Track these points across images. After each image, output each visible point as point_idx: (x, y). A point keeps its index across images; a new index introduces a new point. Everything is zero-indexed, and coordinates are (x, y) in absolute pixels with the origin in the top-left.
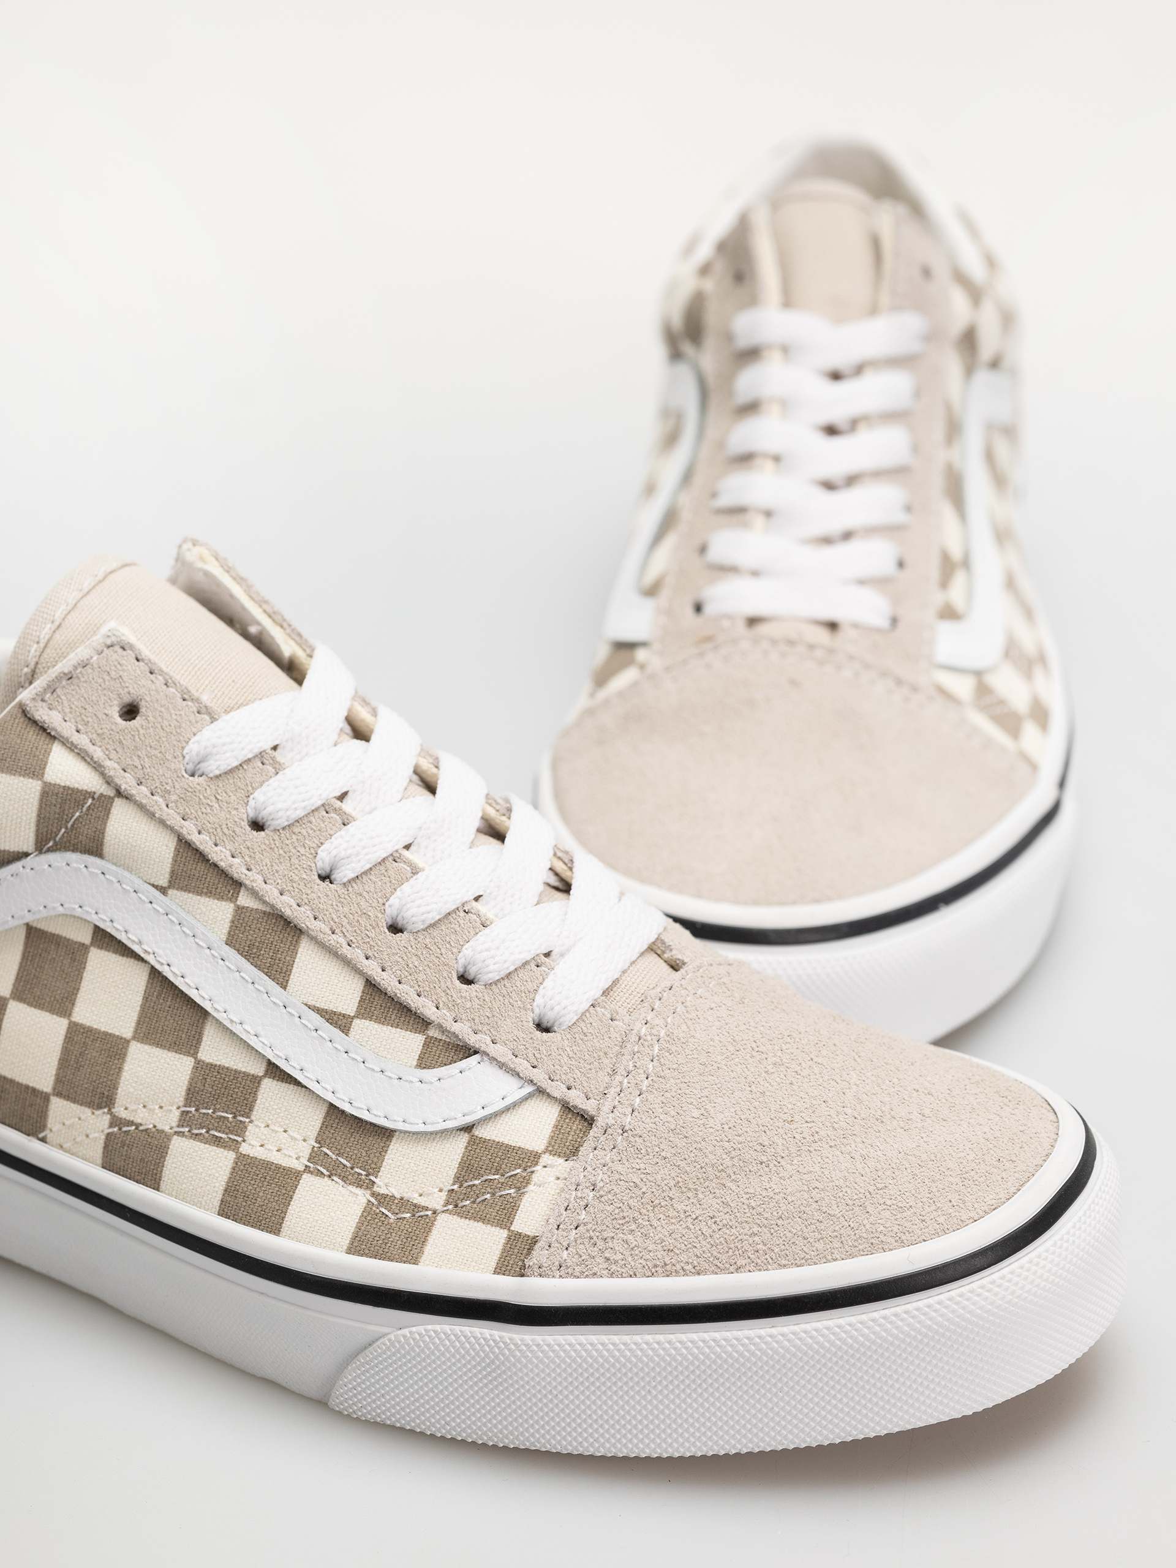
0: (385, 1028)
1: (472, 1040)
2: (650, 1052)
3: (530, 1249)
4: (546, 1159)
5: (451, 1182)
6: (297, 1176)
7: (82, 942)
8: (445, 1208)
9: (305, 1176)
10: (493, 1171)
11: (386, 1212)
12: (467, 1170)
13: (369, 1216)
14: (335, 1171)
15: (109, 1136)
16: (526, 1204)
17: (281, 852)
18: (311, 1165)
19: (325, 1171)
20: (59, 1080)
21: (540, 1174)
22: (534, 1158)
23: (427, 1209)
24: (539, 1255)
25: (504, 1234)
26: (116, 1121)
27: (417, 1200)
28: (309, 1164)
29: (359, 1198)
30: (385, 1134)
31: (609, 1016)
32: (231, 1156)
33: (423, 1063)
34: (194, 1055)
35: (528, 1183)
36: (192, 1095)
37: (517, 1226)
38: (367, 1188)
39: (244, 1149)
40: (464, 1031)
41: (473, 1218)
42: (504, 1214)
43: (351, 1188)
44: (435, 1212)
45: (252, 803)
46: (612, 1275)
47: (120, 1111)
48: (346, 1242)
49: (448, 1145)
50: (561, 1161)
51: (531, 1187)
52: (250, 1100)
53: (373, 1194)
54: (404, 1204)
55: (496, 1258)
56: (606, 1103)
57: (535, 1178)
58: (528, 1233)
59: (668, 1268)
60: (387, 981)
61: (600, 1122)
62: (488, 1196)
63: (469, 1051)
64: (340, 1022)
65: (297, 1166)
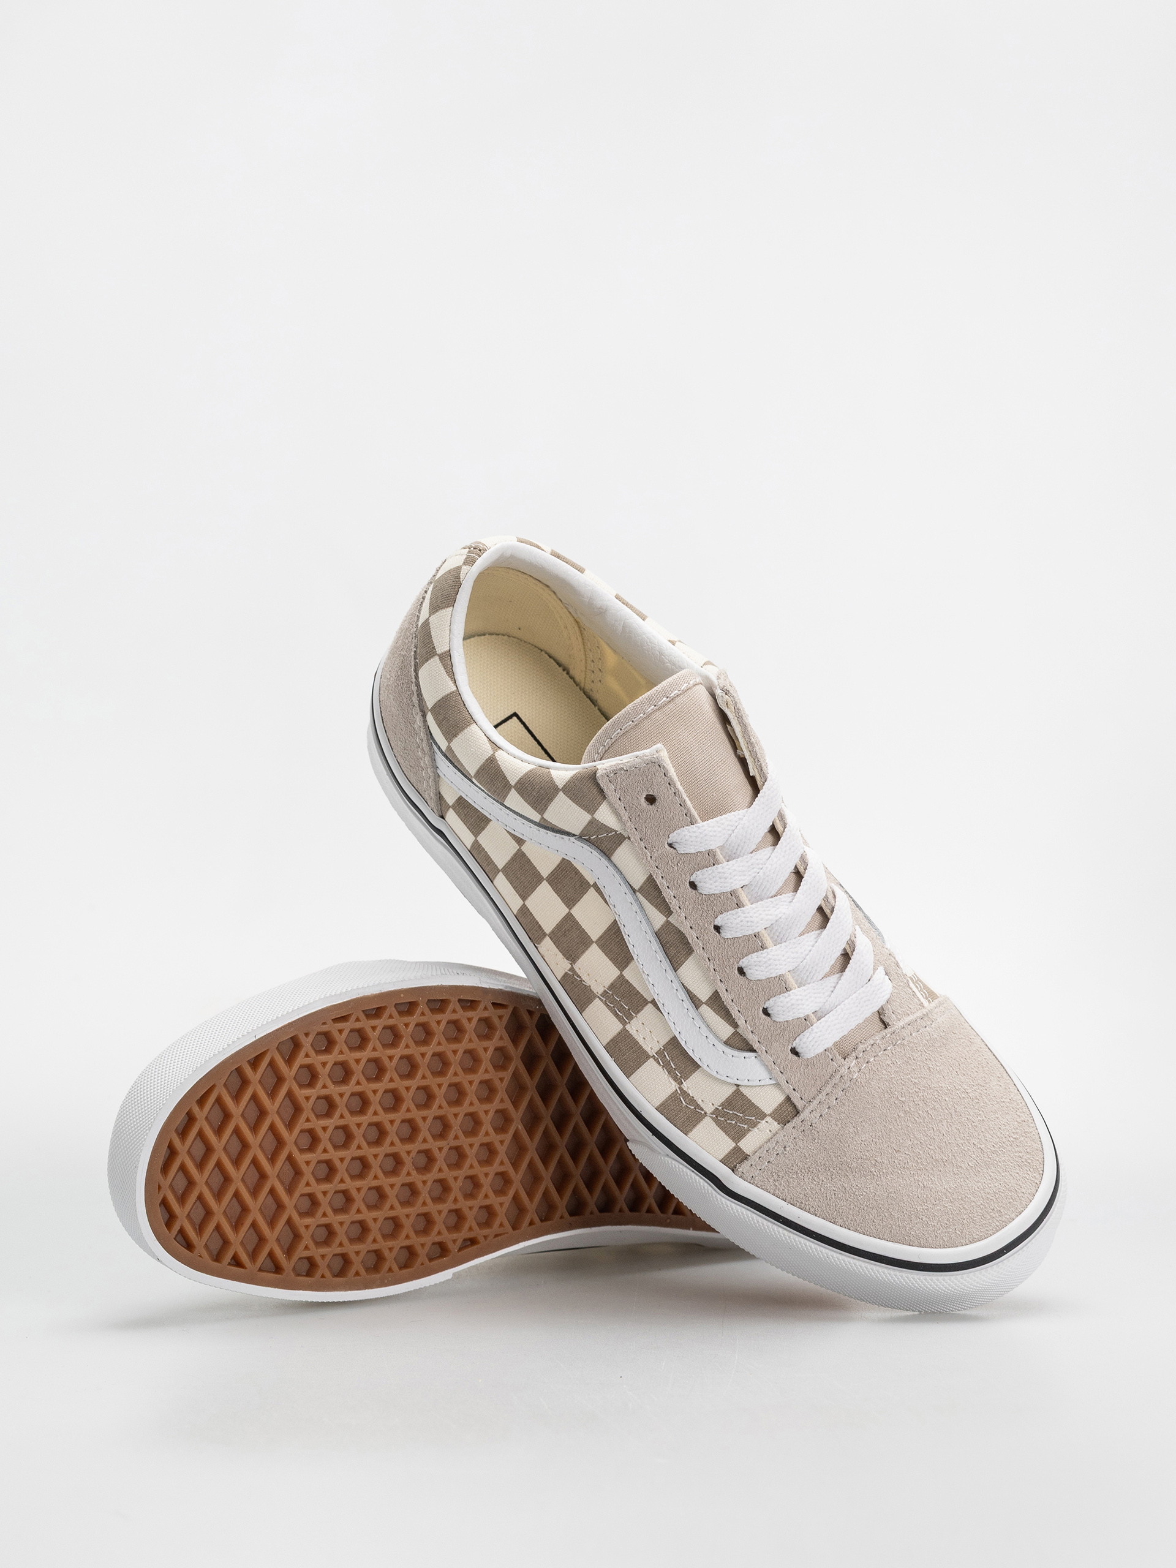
0: (717, 1016)
1: (756, 1046)
2: (843, 1086)
3: (742, 1161)
4: (768, 1119)
5: (719, 1105)
6: (648, 1057)
7: (589, 881)
8: (711, 1115)
9: (651, 1059)
10: (741, 1111)
11: (683, 1100)
12: (729, 1103)
13: (674, 1097)
14: (666, 1066)
15: (566, 973)
16: (749, 1136)
17: (699, 907)
18: (656, 1056)
19: (661, 1063)
20: (553, 932)
21: (763, 1124)
22: (762, 1116)
23: (702, 1110)
24: (744, 1167)
25: (734, 1145)
26: (572, 969)
27: (699, 1102)
28: (655, 1055)
29: (673, 1086)
30: (696, 1066)
31: (831, 1058)
32: (621, 1026)
33: (727, 1043)
34: (622, 971)
35: (754, 1126)
36: (612, 986)
37: (741, 1144)
38: (678, 1084)
39: (628, 1027)
40: (753, 1039)
41: (722, 1129)
42: (737, 1135)
43: (670, 1078)
44: (705, 1113)
45: (694, 875)
46: (774, 1194)
47: (576, 967)
48: (658, 1104)
49: (724, 1087)
50: (776, 1123)
51: (756, 1129)
52: (640, 1008)
53: (680, 1088)
54: (692, 1101)
55: (725, 1154)
56: (809, 1108)
57: (759, 1126)
58: (745, 1151)
59: (803, 1205)
60: (726, 998)
61: (802, 1116)
62: (734, 1122)
63: (753, 1050)
64: (696, 1002)
65: (649, 1052)
